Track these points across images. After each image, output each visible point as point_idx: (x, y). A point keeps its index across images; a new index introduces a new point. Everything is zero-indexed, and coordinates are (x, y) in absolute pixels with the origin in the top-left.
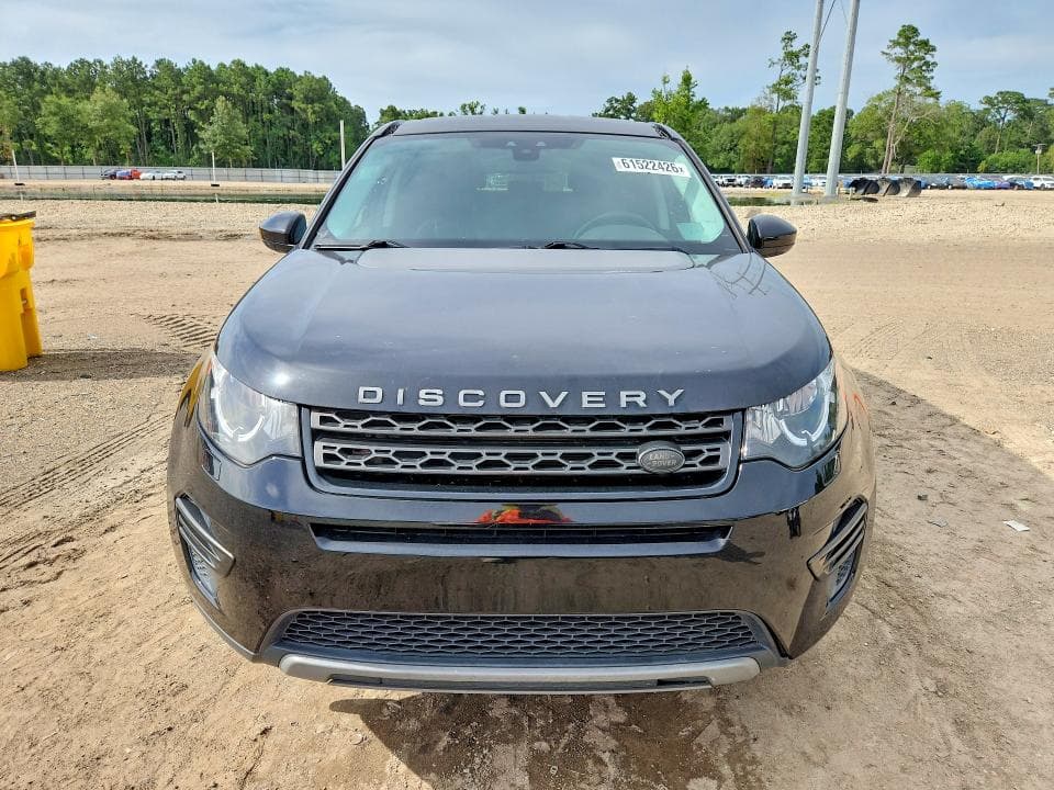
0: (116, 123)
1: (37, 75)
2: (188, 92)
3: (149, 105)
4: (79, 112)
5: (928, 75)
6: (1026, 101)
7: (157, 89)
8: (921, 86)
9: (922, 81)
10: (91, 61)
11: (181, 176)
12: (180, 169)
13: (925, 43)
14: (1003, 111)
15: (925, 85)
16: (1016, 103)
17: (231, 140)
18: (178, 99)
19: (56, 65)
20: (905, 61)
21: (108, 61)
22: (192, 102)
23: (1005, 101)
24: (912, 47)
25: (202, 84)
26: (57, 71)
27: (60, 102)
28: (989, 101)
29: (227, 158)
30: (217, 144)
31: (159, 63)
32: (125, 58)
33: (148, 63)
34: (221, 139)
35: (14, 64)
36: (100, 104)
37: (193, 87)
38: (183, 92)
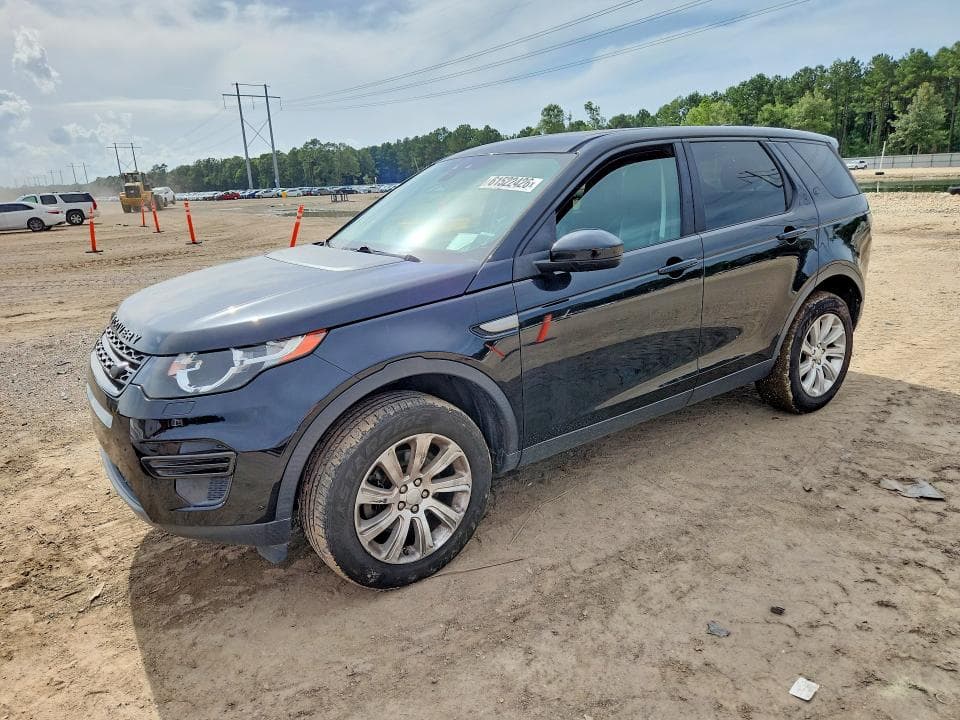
0: (816, 121)
1: (766, 88)
2: (897, 83)
3: (857, 101)
4: (786, 116)
7: (868, 84)
10: (813, 68)
11: (863, 165)
12: (863, 159)
17: (924, 127)
18: (885, 92)
19: (784, 77)
21: (828, 65)
22: (898, 92)
25: (914, 72)
26: (784, 82)
27: (774, 110)
29: (915, 145)
30: (906, 133)
31: (875, 59)
32: (844, 60)
33: (865, 61)
34: (913, 126)
35: (752, 81)
36: (806, 106)
37: (905, 76)
38: (892, 84)
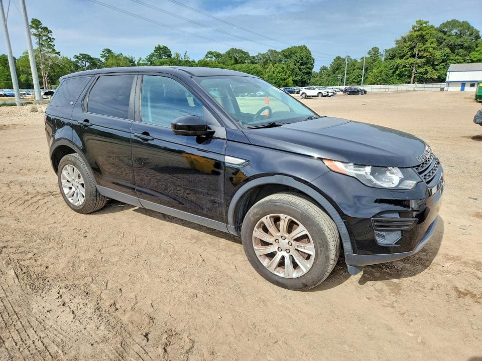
5: (52, 44)
6: (92, 59)
8: (50, 48)
9: (50, 46)
13: (46, 29)
14: (84, 62)
15: (51, 48)
16: (88, 59)
20: (39, 36)
23: (84, 58)
24: (40, 30)
28: (77, 57)
